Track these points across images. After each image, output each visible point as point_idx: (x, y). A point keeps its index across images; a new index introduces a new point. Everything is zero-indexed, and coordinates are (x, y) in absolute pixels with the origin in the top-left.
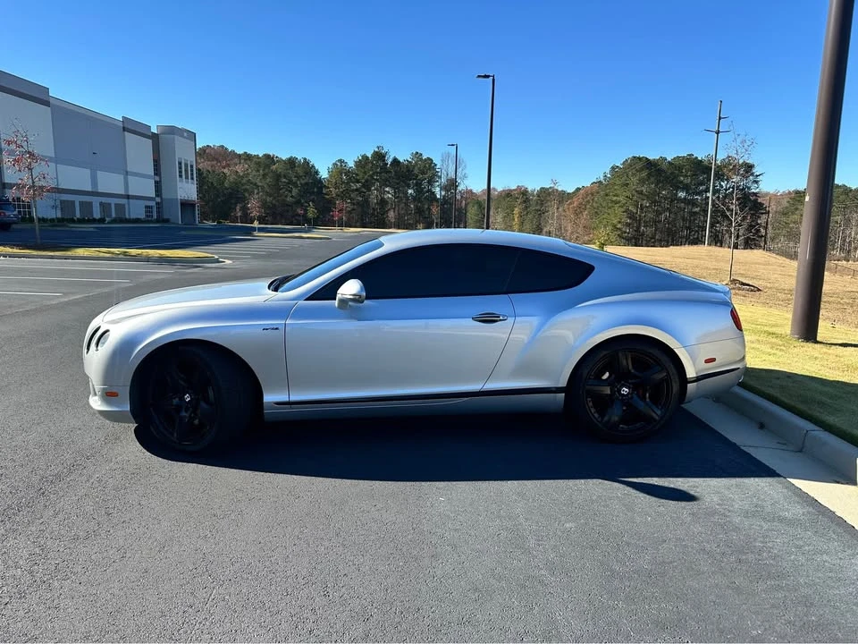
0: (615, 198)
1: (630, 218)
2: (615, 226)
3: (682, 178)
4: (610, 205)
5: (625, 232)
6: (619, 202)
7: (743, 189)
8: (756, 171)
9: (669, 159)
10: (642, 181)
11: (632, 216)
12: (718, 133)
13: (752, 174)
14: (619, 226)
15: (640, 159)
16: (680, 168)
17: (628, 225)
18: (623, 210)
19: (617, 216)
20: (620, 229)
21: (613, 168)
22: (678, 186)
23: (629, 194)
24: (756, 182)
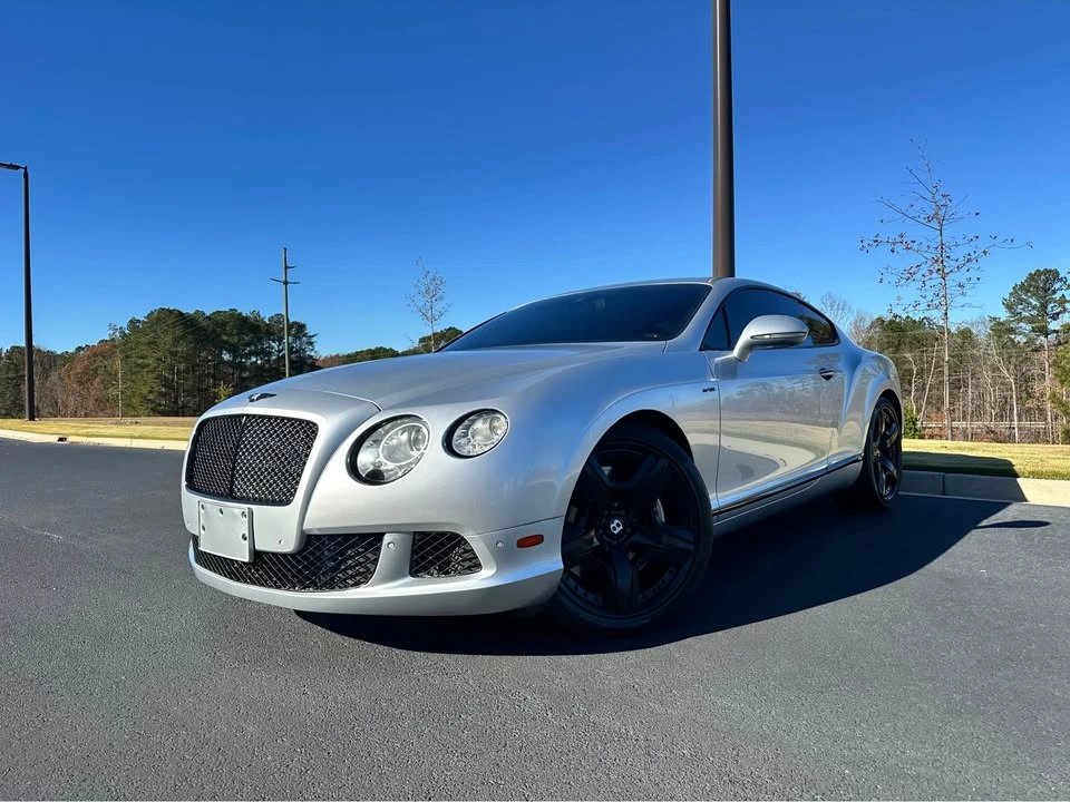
0: (140, 361)
1: (165, 386)
2: (145, 397)
3: (226, 338)
4: (134, 370)
5: (160, 405)
6: (148, 365)
7: (297, 351)
8: (310, 331)
9: (208, 314)
10: (176, 341)
11: (167, 383)
12: (286, 283)
13: (305, 335)
14: (151, 397)
15: (171, 312)
16: (223, 324)
17: (163, 395)
18: (154, 375)
19: (148, 385)
20: (153, 402)
21: (131, 321)
22: (223, 346)
23: (160, 355)
24: (311, 344)
